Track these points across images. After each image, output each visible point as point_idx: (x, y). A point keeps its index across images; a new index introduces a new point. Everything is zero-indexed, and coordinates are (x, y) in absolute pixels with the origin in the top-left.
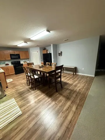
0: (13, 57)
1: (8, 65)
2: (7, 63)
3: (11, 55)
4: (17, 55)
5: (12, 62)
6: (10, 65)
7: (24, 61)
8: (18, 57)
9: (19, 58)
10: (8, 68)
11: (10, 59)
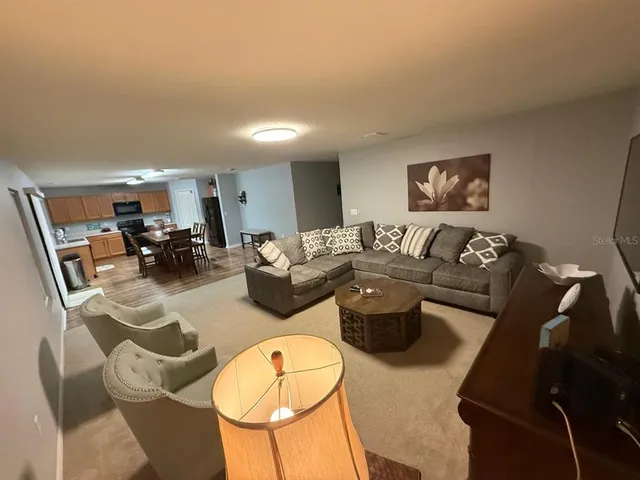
0: (121, 210)
1: (109, 230)
2: (106, 225)
3: (116, 205)
4: (131, 204)
5: (118, 223)
6: (115, 230)
7: (155, 218)
8: (134, 210)
9: (139, 211)
10: (106, 239)
11: (114, 214)
